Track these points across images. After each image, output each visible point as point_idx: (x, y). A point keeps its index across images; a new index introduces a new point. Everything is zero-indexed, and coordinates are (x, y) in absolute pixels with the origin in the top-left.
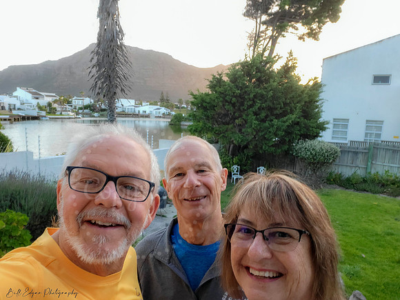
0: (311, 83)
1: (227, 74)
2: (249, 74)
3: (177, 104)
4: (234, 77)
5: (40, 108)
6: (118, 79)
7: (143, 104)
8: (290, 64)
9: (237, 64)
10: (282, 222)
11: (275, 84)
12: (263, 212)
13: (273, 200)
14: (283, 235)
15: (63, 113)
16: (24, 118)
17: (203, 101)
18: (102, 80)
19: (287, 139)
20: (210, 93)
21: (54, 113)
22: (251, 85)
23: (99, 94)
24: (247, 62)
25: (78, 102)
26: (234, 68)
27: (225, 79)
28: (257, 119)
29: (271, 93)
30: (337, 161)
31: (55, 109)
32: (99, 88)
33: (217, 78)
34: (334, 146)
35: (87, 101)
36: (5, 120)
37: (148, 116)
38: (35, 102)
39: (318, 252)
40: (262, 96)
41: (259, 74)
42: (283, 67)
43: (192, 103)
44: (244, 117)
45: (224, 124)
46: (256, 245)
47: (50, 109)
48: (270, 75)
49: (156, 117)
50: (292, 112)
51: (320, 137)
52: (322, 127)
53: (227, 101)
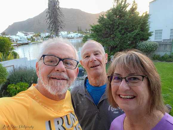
0: (144, 15)
1: (106, 15)
2: (115, 14)
3: (85, 31)
4: (109, 16)
5: (28, 39)
6: (59, 23)
7: (71, 33)
8: (134, 7)
9: (110, 10)
10: (134, 73)
11: (128, 17)
12: (125, 69)
13: (129, 63)
14: (135, 78)
15: (38, 40)
16: (22, 44)
17: (96, 28)
18: (52, 24)
19: (134, 42)
20: (99, 24)
21: (34, 41)
22: (117, 19)
23: (51, 30)
24: (114, 8)
25: (43, 35)
26: (109, 12)
27: (105, 17)
28: (120, 34)
29: (126, 21)
30: (157, 49)
31: (34, 39)
32: (51, 28)
33: (102, 17)
34: (156, 43)
35: (47, 34)
36: (15, 46)
37: (73, 38)
38: (26, 37)
39: (151, 85)
40: (122, 23)
41: (120, 13)
42: (131, 9)
43: (91, 30)
44: (115, 33)
45: (106, 38)
46: (123, 84)
47: (32, 39)
48: (125, 13)
49: (77, 38)
50: (136, 29)
51: (149, 39)
52: (150, 35)
53: (107, 27)
